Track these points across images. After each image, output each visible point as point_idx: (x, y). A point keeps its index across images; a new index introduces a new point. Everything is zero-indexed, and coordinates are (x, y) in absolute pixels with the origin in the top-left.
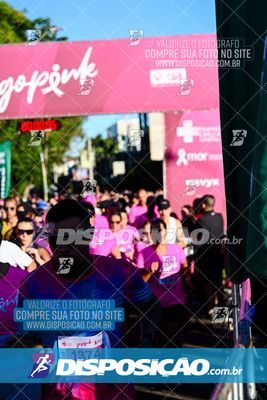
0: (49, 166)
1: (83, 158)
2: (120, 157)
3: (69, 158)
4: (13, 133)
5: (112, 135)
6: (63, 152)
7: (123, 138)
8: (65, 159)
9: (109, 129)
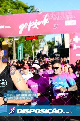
0: (34, 50)
1: (45, 48)
2: (56, 47)
3: (41, 48)
4: (23, 40)
5: (53, 41)
6: (39, 46)
7: (57, 41)
8: (39, 48)
9: (52, 39)
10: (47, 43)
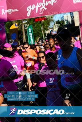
0: (44, 31)
1: (54, 28)
7: (66, 20)
8: (49, 29)
9: (61, 18)
10: (56, 23)
